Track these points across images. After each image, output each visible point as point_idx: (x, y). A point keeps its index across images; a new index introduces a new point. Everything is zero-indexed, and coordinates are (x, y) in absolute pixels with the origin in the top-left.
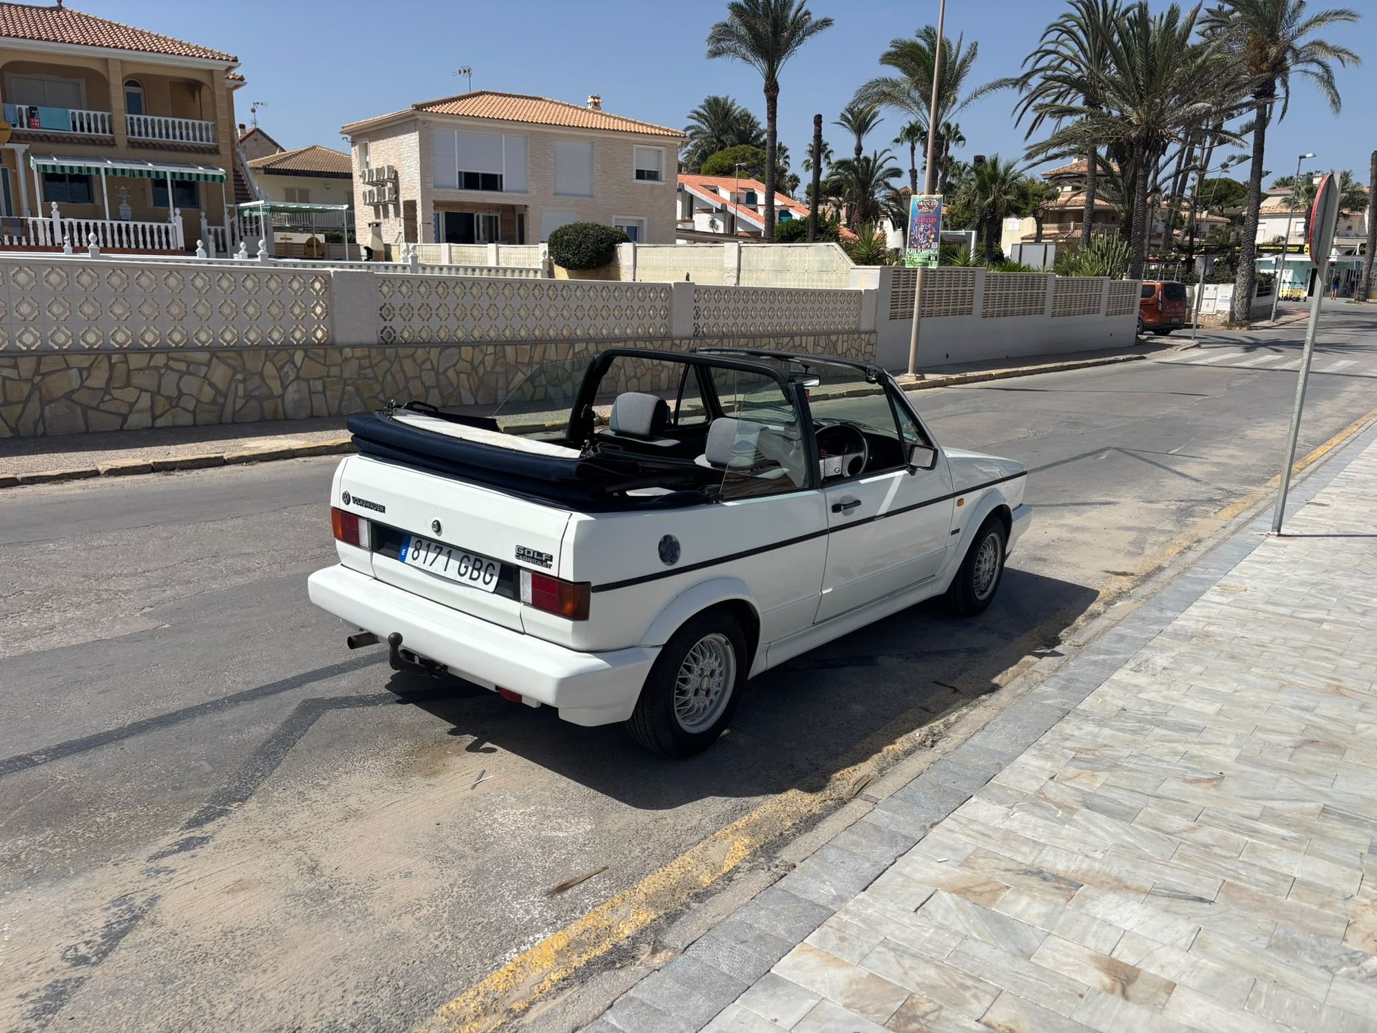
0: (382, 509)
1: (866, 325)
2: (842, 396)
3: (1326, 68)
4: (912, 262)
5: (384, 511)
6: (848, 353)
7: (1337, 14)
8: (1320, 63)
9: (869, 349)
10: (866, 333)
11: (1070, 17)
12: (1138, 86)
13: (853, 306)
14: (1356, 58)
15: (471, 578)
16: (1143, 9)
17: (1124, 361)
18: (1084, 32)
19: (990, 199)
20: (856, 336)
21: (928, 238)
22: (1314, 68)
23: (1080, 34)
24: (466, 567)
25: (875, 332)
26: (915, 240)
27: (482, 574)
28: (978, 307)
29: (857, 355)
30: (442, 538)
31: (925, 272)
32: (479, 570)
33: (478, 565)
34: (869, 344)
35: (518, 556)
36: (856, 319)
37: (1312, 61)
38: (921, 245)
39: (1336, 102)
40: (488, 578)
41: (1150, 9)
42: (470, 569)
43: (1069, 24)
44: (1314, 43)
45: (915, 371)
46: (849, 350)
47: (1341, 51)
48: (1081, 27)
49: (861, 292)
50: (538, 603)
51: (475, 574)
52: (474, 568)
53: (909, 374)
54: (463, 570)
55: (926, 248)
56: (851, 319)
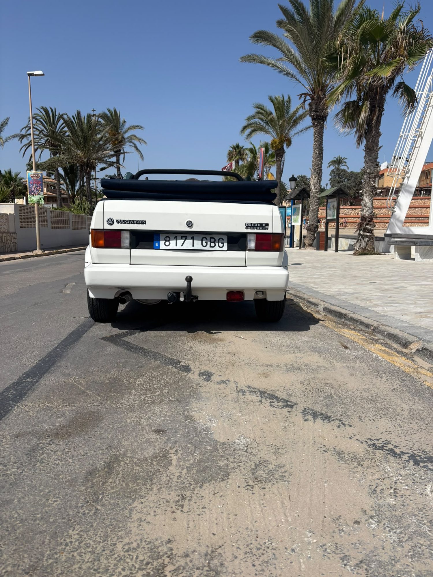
0: (144, 223)
1: (11, 230)
2: (19, 258)
3: (135, 145)
4: (32, 201)
5: (146, 224)
6: (7, 242)
7: (136, 126)
8: (133, 143)
9: (15, 240)
10: (13, 233)
11: (38, 115)
12: (81, 143)
13: (5, 221)
14: (145, 142)
15: (211, 247)
16: (79, 113)
18: (45, 121)
19: (12, 188)
20: (9, 234)
21: (38, 190)
22: (131, 144)
23: (43, 122)
24: (206, 243)
25: (15, 233)
26: (32, 191)
27: (217, 244)
28: (49, 224)
29: (10, 243)
30: (194, 229)
31: (38, 205)
32: (214, 242)
33: (213, 240)
34: (14, 238)
35: (247, 228)
36: (7, 227)
37: (131, 142)
38: (35, 193)
39: (142, 156)
40: (221, 245)
41: (81, 113)
42: (209, 243)
43: (38, 118)
44: (132, 135)
45: (40, 249)
46: (7, 240)
47: (140, 139)
48: (43, 120)
49: (7, 215)
50: (259, 248)
51: (213, 245)
52: (211, 242)
53: (38, 250)
54: (204, 244)
55: (38, 194)
56: (5, 227)
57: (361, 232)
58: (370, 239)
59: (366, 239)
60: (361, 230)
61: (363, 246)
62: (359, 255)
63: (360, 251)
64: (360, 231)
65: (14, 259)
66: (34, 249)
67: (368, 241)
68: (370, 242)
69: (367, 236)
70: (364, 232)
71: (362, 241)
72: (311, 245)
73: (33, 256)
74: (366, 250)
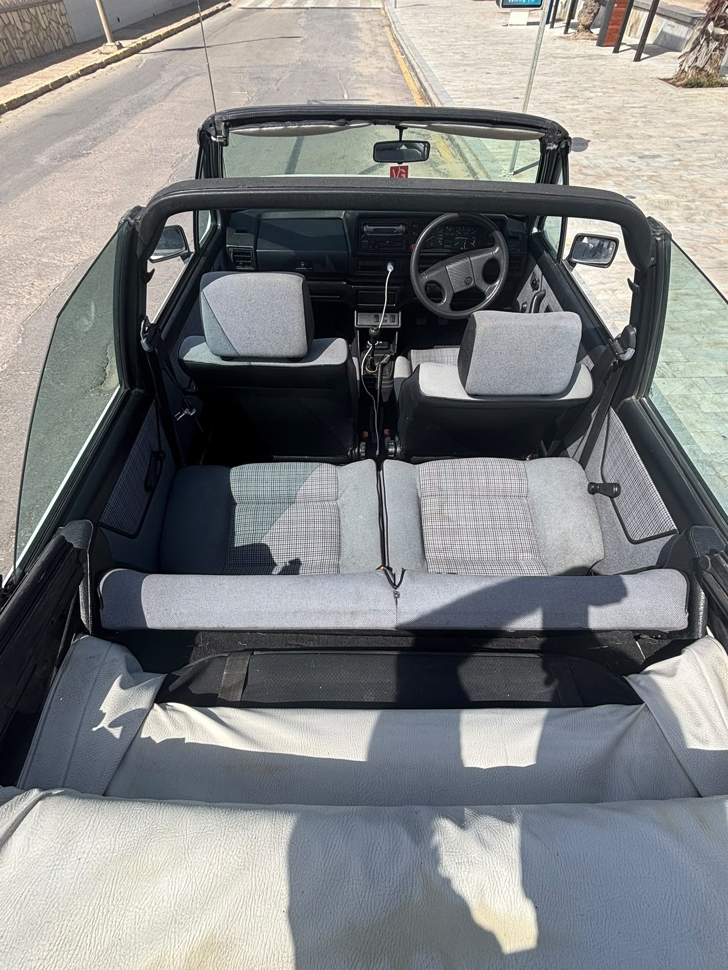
9: (64, 20)
17: (224, 8)
29: (58, 28)
34: (62, 15)
45: (114, 40)
46: (50, 23)
53: (109, 43)
57: (711, 27)
58: (720, 45)
59: (714, 45)
60: (713, 19)
61: (700, 64)
62: (685, 86)
63: (691, 74)
64: (708, 23)
65: (67, 80)
66: (102, 40)
67: (715, 50)
68: (718, 52)
69: (717, 38)
70: (716, 26)
71: (704, 50)
72: (587, 28)
73: (102, 65)
74: (703, 73)
